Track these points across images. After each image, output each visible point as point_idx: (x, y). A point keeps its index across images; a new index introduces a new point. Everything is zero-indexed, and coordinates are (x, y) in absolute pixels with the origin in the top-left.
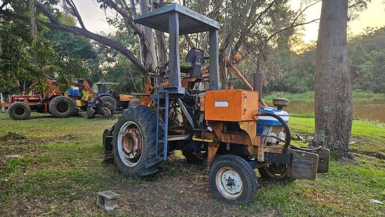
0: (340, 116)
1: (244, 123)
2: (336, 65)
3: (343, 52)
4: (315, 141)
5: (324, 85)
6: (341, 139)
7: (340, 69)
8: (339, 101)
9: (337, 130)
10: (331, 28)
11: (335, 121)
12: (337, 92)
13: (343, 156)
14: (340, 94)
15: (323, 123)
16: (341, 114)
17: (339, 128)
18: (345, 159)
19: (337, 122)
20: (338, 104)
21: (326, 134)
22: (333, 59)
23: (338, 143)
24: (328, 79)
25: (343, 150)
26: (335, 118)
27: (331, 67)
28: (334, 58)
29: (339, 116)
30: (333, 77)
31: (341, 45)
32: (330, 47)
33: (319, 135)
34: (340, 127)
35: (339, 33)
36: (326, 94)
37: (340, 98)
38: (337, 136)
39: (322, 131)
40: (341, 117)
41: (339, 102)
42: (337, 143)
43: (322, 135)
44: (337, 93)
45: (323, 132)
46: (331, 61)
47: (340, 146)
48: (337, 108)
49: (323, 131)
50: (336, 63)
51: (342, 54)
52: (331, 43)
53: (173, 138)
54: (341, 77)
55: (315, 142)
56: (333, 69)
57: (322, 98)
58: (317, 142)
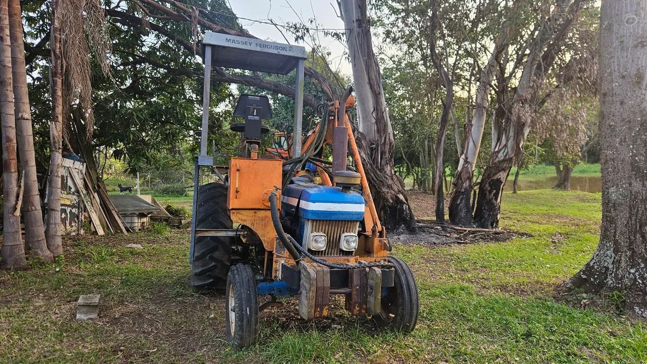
0: (638, 210)
1: (241, 212)
2: (629, 94)
3: (642, 62)
4: (591, 264)
5: (608, 139)
6: (639, 264)
7: (638, 100)
8: (635, 175)
9: (631, 243)
10: (613, 13)
11: (628, 223)
12: (631, 154)
13: (638, 304)
14: (637, 158)
15: (611, 227)
16: (640, 206)
17: (635, 239)
18: (640, 312)
19: (631, 224)
20: (634, 183)
21: (616, 251)
22: (620, 81)
23: (633, 273)
24: (615, 126)
25: (641, 291)
26: (628, 215)
27: (618, 99)
28: (623, 77)
29: (635, 210)
30: (623, 120)
31: (636, 46)
32: (613, 55)
33: (602, 252)
34: (638, 236)
35: (631, 21)
36: (613, 160)
37: (639, 168)
38: (632, 257)
39: (608, 245)
40: (640, 212)
41: (636, 179)
42: (630, 273)
43: (608, 252)
44: (631, 156)
45: (610, 246)
46: (617, 84)
47: (635, 280)
48: (631, 192)
49: (610, 243)
50: (628, 89)
51: (640, 66)
52: (615, 45)
53: (210, 232)
54: (639, 119)
55: (593, 267)
56: (622, 103)
57: (607, 169)
58: (596, 267)
